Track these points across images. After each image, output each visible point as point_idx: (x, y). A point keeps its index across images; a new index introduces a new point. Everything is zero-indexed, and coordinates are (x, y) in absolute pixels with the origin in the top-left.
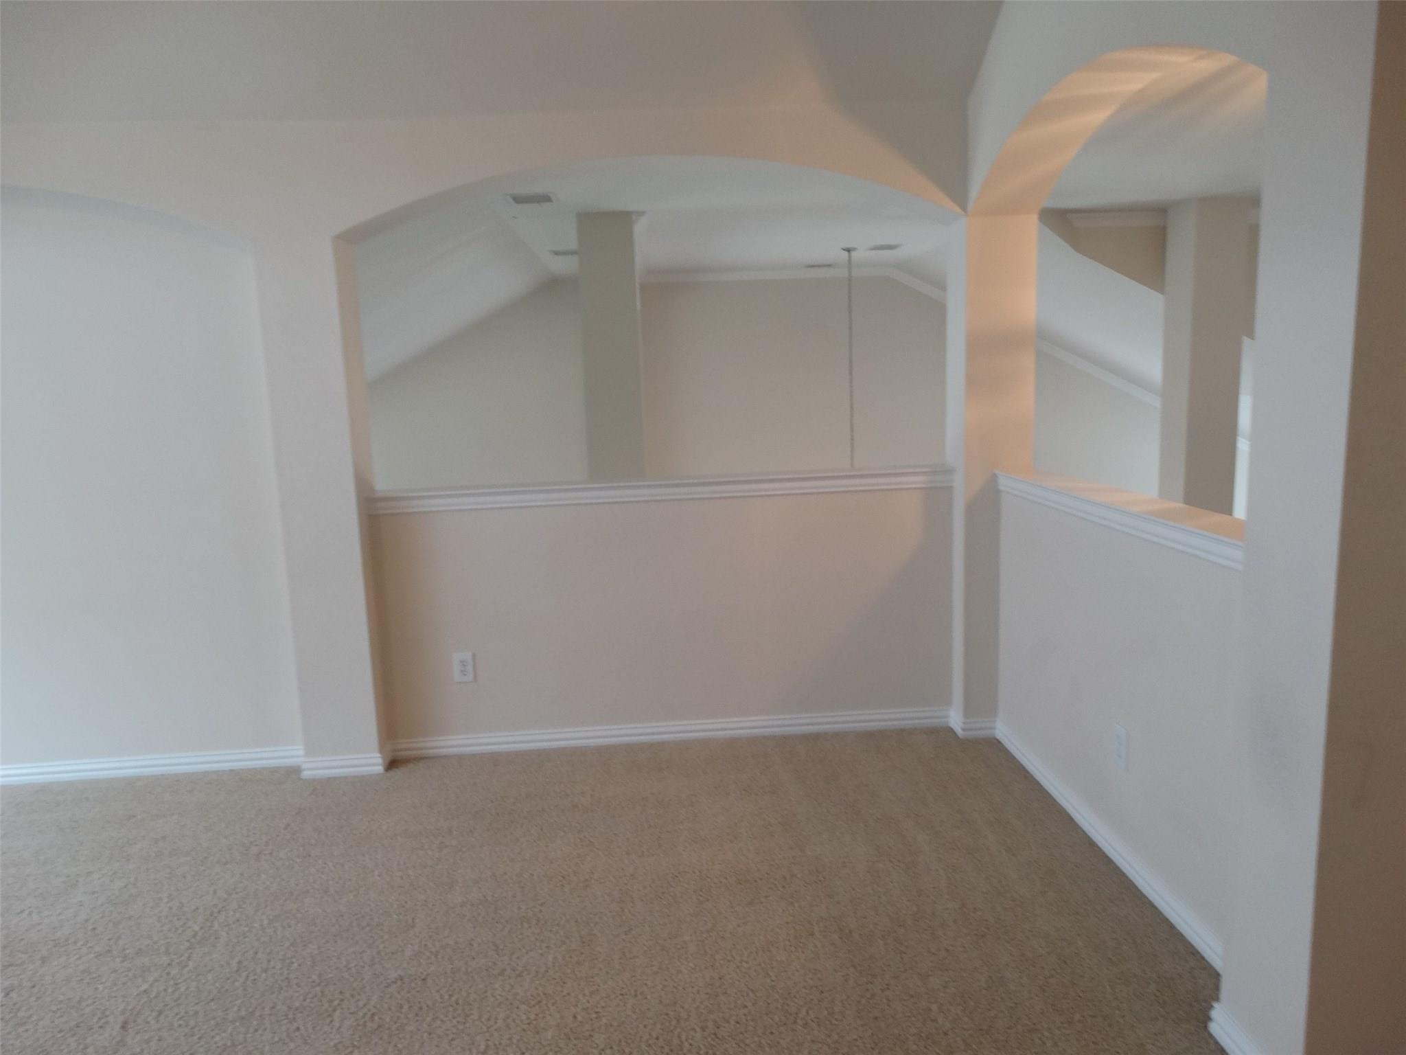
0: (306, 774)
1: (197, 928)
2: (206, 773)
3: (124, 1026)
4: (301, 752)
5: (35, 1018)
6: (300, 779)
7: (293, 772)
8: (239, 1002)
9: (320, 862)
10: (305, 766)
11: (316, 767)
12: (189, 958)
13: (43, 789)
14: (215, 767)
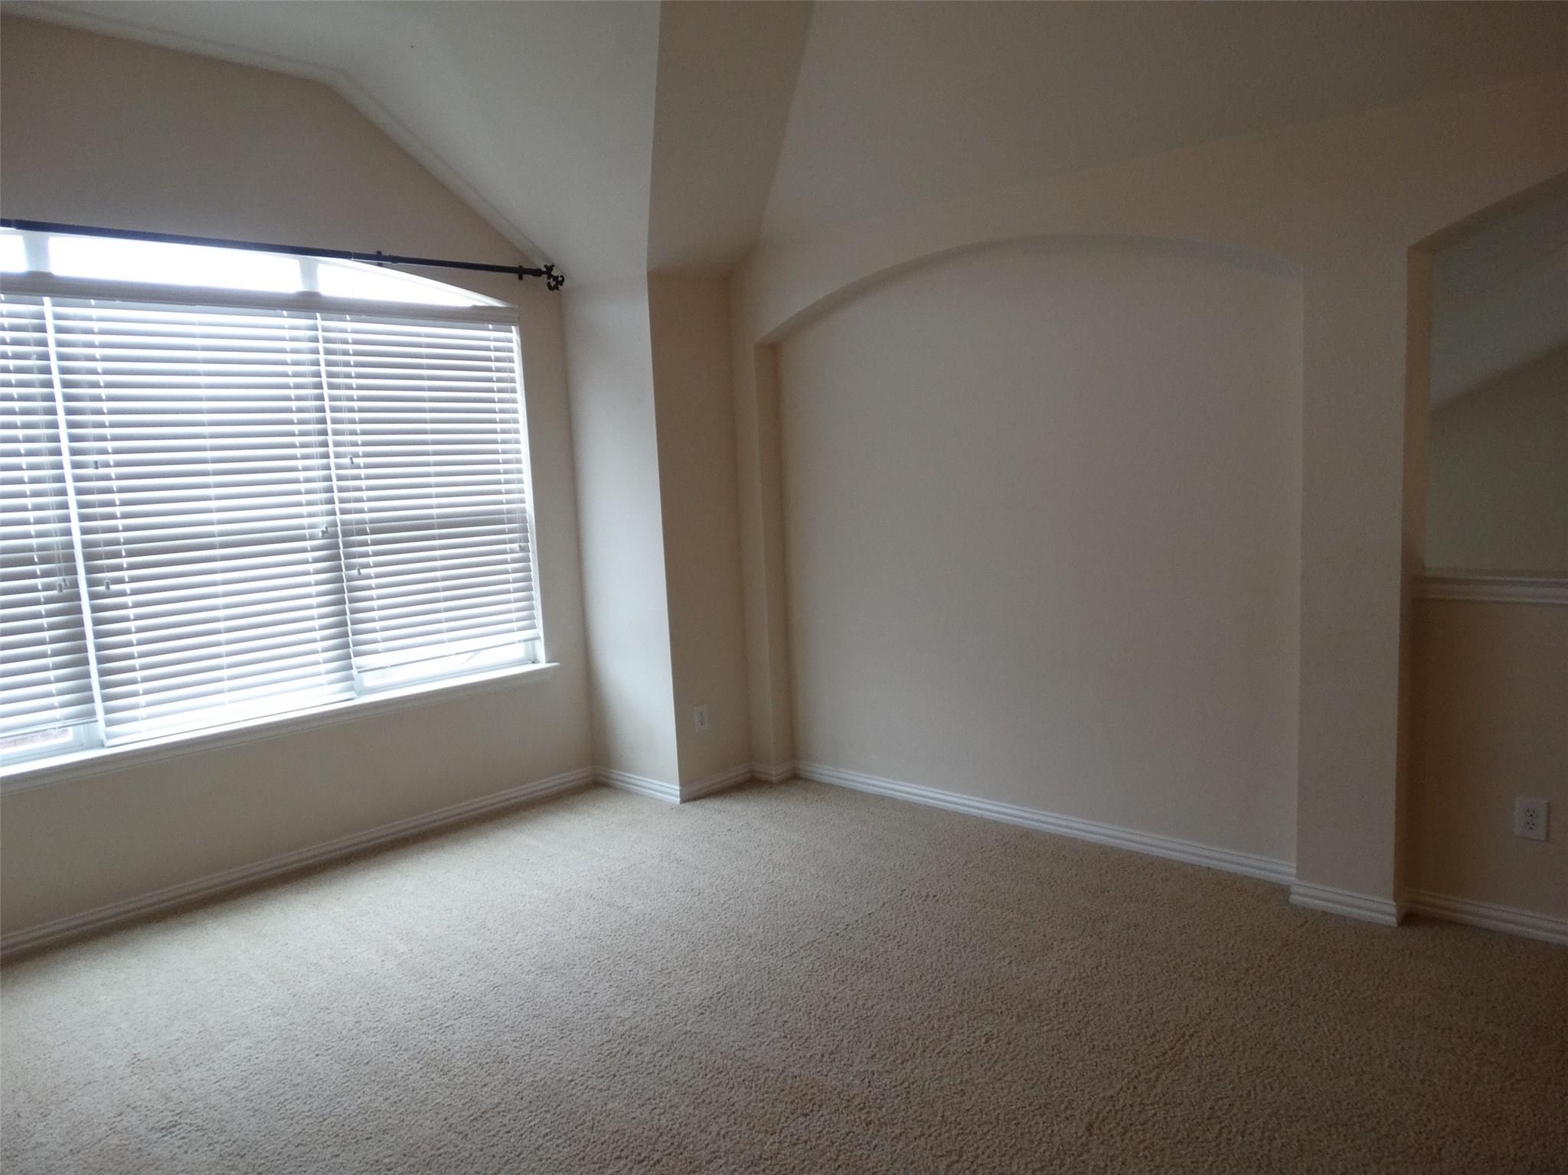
0: (1294, 899)
1: (1167, 1047)
2: (1183, 864)
3: (1089, 1127)
4: (1294, 871)
5: (1008, 1078)
6: (1288, 903)
7: (1280, 891)
8: (1211, 1159)
9: (1311, 1018)
10: (1295, 889)
11: (1310, 894)
12: (1157, 1079)
13: (1027, 835)
14: (1195, 860)
